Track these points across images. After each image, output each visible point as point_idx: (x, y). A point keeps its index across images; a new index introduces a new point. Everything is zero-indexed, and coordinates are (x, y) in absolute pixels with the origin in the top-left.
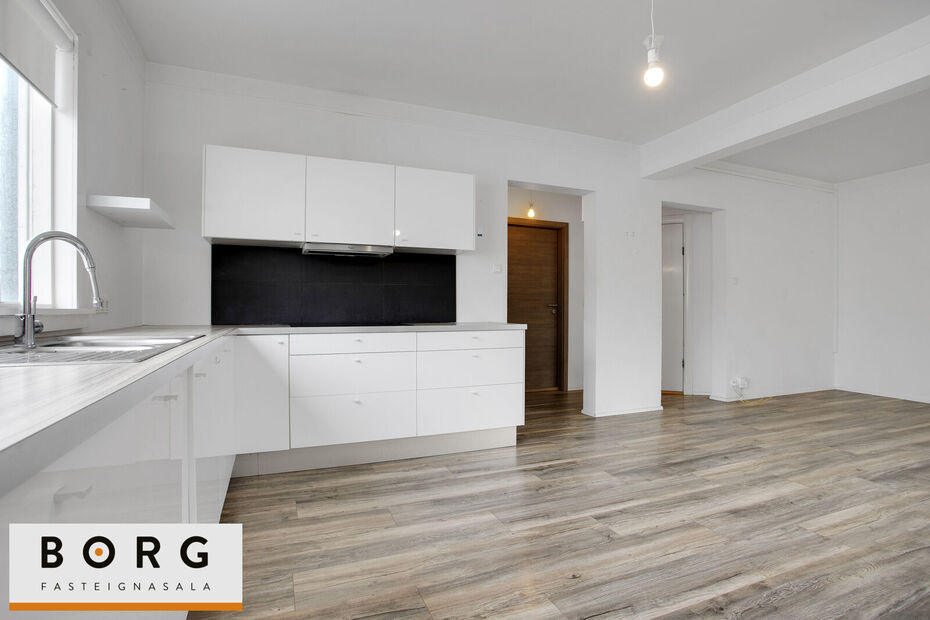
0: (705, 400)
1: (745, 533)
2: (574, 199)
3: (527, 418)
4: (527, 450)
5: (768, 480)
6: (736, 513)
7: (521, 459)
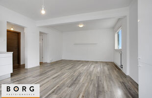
0: (46, 63)
1: (55, 80)
2: (23, 28)
3: (13, 71)
4: (13, 78)
5: (56, 73)
6: (53, 78)
7: (12, 80)
